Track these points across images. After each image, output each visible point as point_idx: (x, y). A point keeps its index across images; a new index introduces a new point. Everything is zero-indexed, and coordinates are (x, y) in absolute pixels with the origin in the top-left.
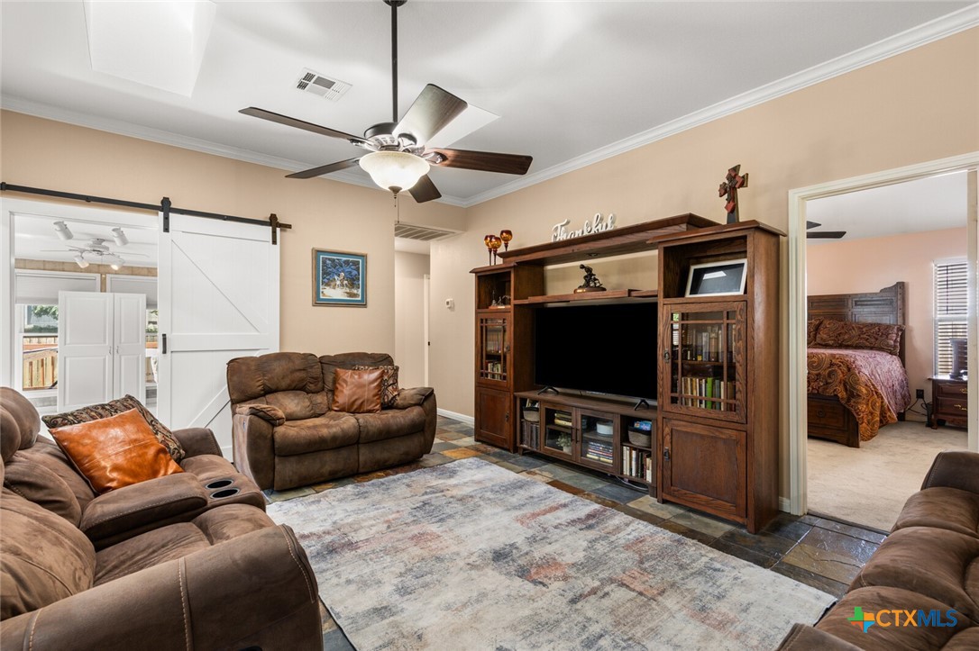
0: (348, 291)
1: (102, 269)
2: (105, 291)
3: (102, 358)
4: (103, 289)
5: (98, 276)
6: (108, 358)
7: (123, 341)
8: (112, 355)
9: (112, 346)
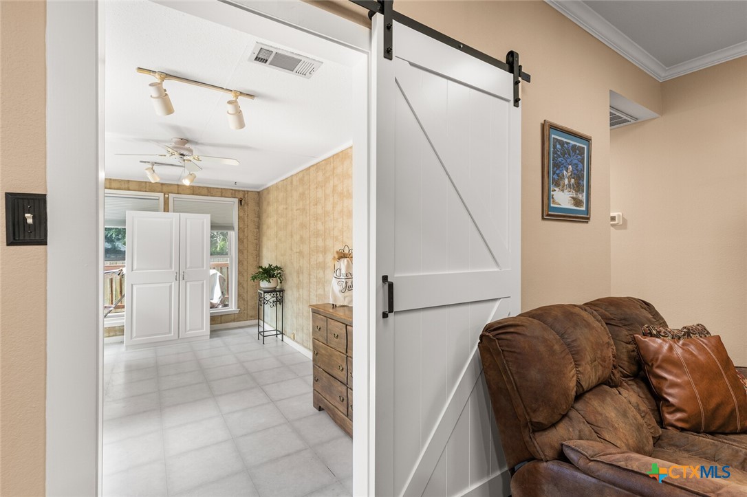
0: (574, 196)
1: (165, 189)
2: (168, 211)
3: (169, 285)
4: (166, 209)
5: (161, 195)
6: (174, 285)
7: (188, 266)
8: (178, 282)
9: (178, 272)
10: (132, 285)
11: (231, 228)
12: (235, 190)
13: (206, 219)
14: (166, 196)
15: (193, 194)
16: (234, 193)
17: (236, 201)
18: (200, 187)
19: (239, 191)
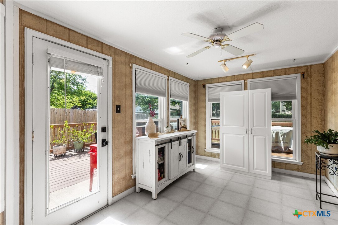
1: (245, 77)
3: (243, 136)
4: (246, 88)
5: (243, 82)
6: (246, 136)
7: (255, 125)
8: (248, 135)
9: (248, 129)
10: (223, 134)
11: (294, 97)
12: (298, 67)
13: (268, 92)
14: (246, 81)
15: (263, 77)
16: (296, 70)
17: (299, 75)
18: (268, 71)
19: (301, 67)
